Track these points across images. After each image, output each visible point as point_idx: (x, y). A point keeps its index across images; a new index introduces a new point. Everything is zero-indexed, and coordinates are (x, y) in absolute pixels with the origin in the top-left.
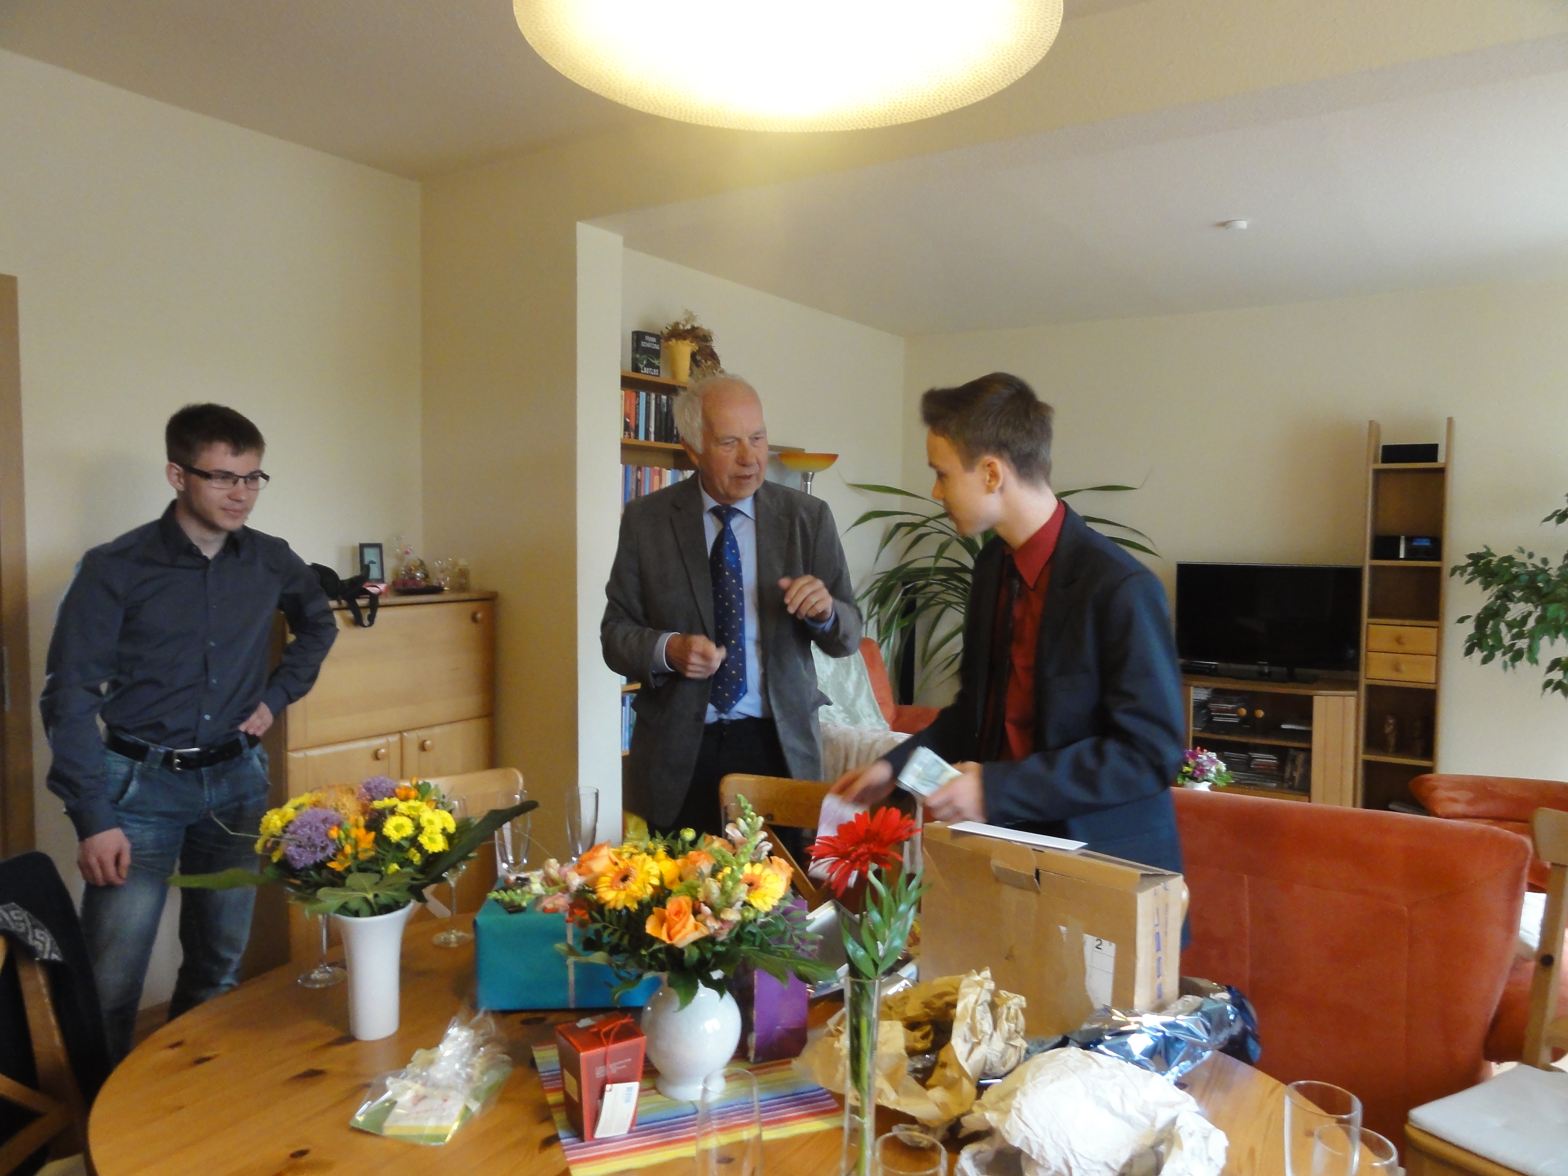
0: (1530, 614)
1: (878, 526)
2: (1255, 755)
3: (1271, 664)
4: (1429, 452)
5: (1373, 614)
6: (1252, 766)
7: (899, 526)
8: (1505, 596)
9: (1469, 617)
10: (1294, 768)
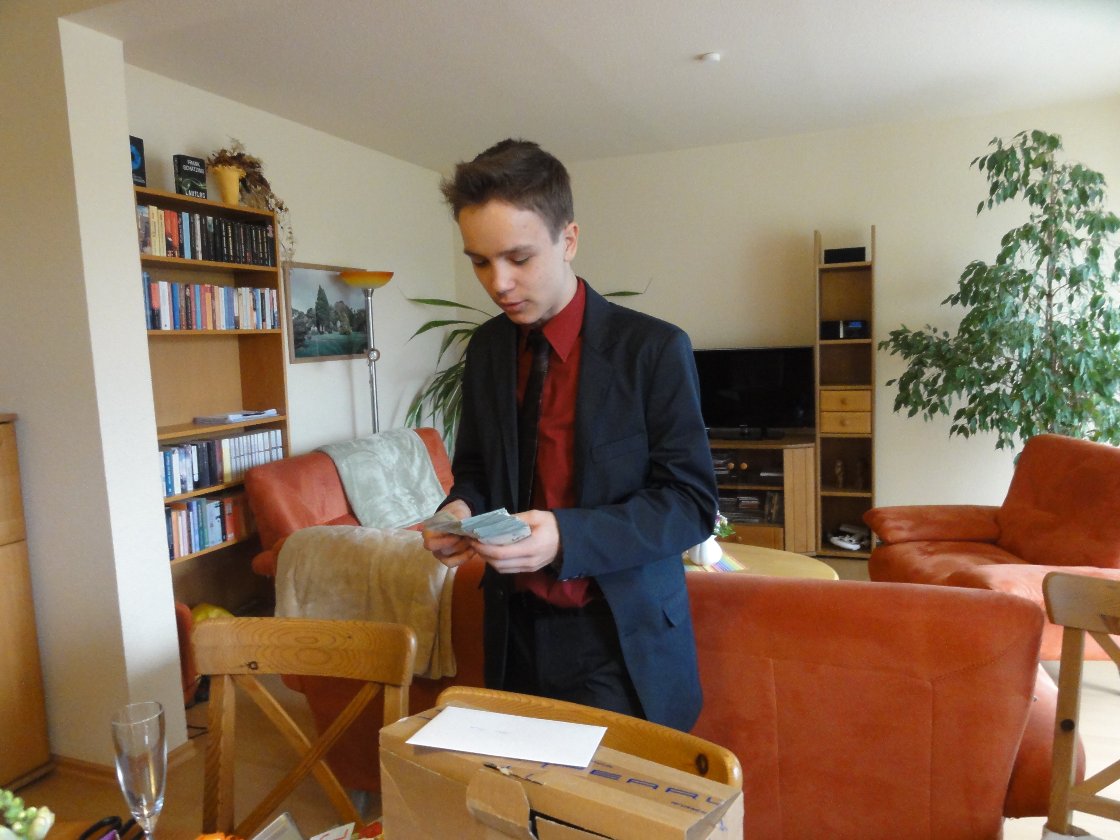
0: (939, 375)
1: (438, 334)
2: (741, 498)
3: (749, 427)
4: (859, 253)
5: (822, 383)
6: (740, 507)
7: (456, 333)
8: (920, 363)
9: (894, 380)
10: (772, 506)
